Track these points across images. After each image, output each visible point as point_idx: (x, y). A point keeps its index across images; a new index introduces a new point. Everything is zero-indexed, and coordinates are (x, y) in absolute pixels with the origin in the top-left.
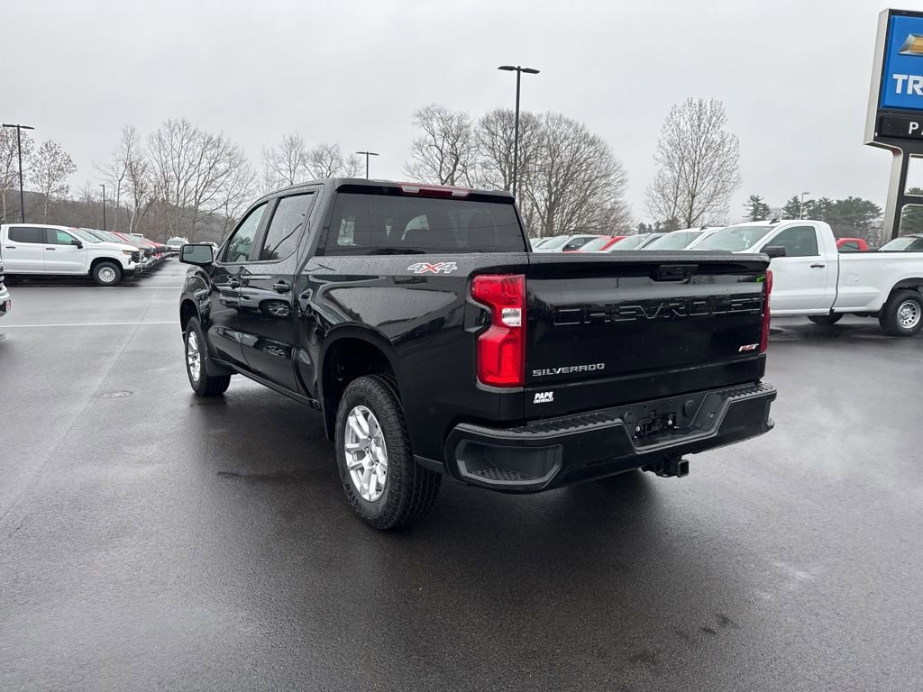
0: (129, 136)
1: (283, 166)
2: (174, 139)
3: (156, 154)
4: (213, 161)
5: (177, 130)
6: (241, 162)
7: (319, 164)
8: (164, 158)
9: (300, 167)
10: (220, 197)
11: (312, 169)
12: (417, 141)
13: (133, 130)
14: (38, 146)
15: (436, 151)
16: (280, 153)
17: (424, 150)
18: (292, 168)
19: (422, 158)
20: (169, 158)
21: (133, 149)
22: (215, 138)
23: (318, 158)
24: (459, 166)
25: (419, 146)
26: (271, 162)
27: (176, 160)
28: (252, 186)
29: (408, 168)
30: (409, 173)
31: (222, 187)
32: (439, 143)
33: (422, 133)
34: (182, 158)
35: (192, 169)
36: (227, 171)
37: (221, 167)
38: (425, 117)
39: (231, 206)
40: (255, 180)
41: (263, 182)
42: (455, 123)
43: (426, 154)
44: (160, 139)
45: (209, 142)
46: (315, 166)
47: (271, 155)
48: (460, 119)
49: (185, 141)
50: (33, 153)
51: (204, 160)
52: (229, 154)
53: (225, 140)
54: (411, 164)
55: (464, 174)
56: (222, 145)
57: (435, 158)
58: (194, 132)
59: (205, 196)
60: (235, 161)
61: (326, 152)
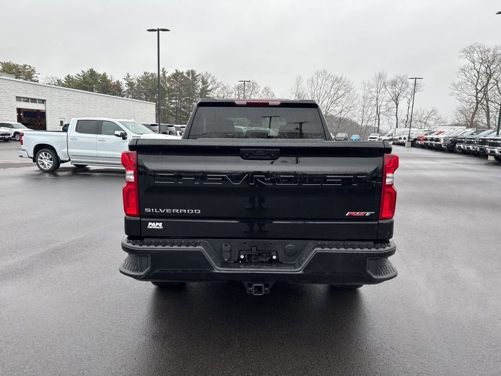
0: (299, 81)
1: (374, 90)
2: (319, 80)
3: (310, 89)
4: (336, 90)
5: (321, 75)
6: (351, 89)
7: (395, 87)
8: (313, 91)
9: (383, 90)
10: (338, 109)
11: (390, 90)
12: (461, 68)
13: (300, 78)
14: (262, 89)
15: (475, 72)
16: (372, 82)
17: (466, 72)
18: (378, 90)
19: (464, 78)
20: (316, 90)
21: (299, 87)
22: (339, 78)
23: (394, 84)
24: (492, 80)
25: (463, 70)
26: (367, 88)
27: (318, 91)
28: (356, 102)
29: (454, 85)
30: (454, 88)
31: (340, 104)
32: (478, 67)
33: (466, 62)
34: (321, 90)
35: (326, 95)
36: (343, 95)
37: (340, 93)
38: (468, 52)
39: (343, 113)
40: (358, 98)
41: (362, 99)
42: (491, 53)
43: (468, 75)
44: (312, 81)
45: (337, 80)
46: (392, 88)
47: (367, 84)
48: (495, 50)
49: (324, 81)
50: (260, 92)
51: (332, 90)
52: (345, 86)
53: (344, 78)
54: (457, 82)
55: (496, 86)
56: (342, 81)
57: (474, 77)
58: (329, 75)
59: (331, 109)
60: (348, 89)
61: (399, 80)
